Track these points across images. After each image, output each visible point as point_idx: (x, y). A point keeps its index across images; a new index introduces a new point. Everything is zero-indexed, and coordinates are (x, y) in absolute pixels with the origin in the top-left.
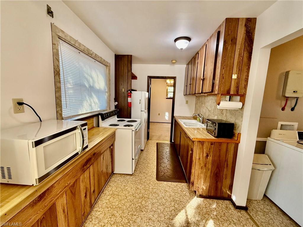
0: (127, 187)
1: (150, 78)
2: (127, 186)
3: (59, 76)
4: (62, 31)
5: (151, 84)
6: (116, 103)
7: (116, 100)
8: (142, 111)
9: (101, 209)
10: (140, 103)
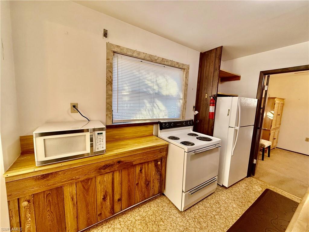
0: (162, 223)
1: (265, 74)
2: (163, 222)
3: (111, 86)
4: (118, 46)
5: (267, 84)
6: (197, 112)
7: (197, 108)
8: (231, 127)
9: (123, 223)
10: (228, 115)
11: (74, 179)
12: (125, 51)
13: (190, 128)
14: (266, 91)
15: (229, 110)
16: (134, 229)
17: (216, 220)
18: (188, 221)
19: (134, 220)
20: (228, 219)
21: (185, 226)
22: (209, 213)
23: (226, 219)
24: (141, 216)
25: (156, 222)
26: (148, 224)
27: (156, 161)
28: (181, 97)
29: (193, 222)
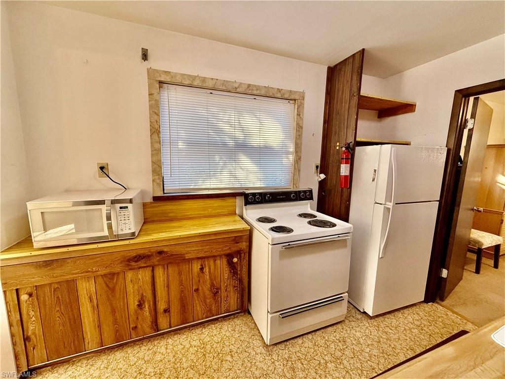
0: (229, 358)
2: (232, 356)
3: (158, 135)
4: (166, 72)
6: (323, 176)
7: (323, 168)
8: (378, 203)
9: (171, 347)
10: (373, 180)
11: (89, 272)
12: (178, 79)
13: (307, 204)
14: (471, 131)
15: (375, 171)
16: (183, 359)
17: (327, 370)
18: (273, 363)
19: (188, 346)
20: (351, 373)
21: (266, 369)
22: (317, 357)
23: (347, 372)
24: (201, 341)
25: (221, 355)
26: (207, 356)
27: (230, 257)
28: (291, 150)
29: (282, 365)
